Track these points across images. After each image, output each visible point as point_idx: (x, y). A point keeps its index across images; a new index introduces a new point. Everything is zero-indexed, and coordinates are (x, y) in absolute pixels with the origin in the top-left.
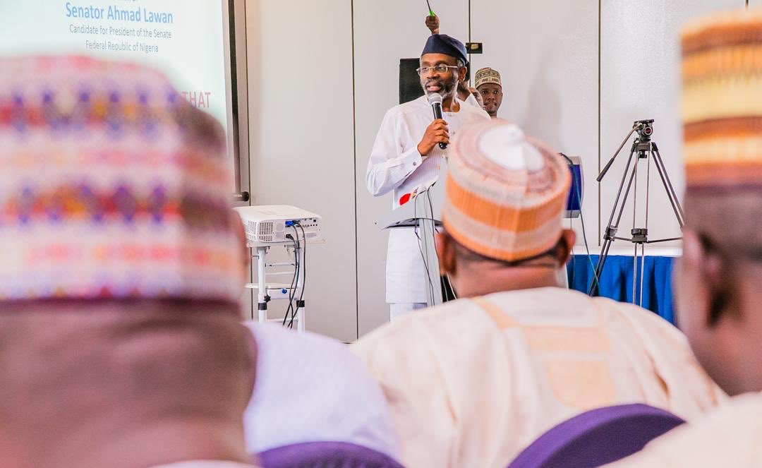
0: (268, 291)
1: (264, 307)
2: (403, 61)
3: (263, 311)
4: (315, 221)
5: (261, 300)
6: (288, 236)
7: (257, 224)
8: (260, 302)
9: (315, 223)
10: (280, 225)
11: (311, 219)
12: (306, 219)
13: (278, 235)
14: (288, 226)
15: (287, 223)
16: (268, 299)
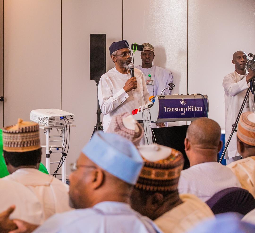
0: (51, 149)
1: (48, 156)
2: (91, 35)
3: (48, 158)
4: (72, 117)
5: (47, 152)
6: (61, 124)
7: (48, 118)
8: (46, 154)
9: (72, 118)
10: (58, 118)
11: (70, 116)
12: (68, 116)
13: (57, 123)
14: (61, 119)
15: (60, 117)
16: (51, 152)
